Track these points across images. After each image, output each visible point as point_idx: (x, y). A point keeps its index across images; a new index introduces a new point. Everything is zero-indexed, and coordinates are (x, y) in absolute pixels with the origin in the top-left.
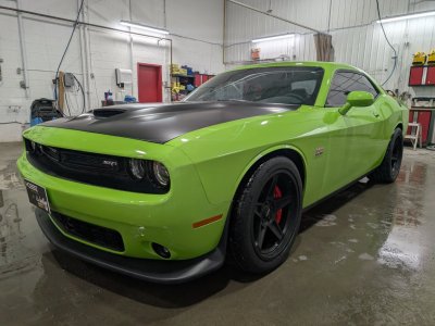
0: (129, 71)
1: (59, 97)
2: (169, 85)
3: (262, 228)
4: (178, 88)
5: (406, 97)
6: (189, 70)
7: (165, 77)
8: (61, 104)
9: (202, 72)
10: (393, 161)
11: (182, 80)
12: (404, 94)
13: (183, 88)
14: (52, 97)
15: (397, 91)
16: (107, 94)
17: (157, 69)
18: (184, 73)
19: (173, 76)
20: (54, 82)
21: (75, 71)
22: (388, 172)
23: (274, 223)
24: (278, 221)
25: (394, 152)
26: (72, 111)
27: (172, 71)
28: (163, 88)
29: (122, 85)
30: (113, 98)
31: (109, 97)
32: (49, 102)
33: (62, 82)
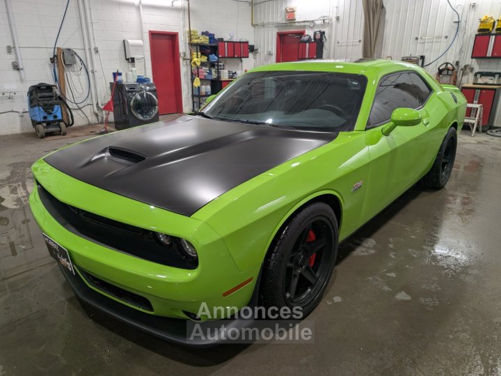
0: (140, 42)
1: (60, 78)
2: (188, 56)
3: (295, 276)
4: (198, 59)
5: (468, 70)
6: (211, 37)
7: (183, 47)
8: (62, 90)
9: (226, 38)
10: (444, 164)
11: (203, 49)
12: (466, 67)
13: (204, 59)
14: (51, 82)
15: (457, 63)
16: (116, 75)
17: (173, 37)
18: (205, 40)
19: (191, 44)
20: (52, 60)
21: (75, 45)
22: (438, 178)
23: (307, 268)
24: (312, 265)
25: (446, 153)
26: (76, 94)
27: (191, 39)
28: (181, 60)
29: (133, 60)
30: (123, 79)
31: (119, 78)
32: (49, 88)
33: (61, 60)
